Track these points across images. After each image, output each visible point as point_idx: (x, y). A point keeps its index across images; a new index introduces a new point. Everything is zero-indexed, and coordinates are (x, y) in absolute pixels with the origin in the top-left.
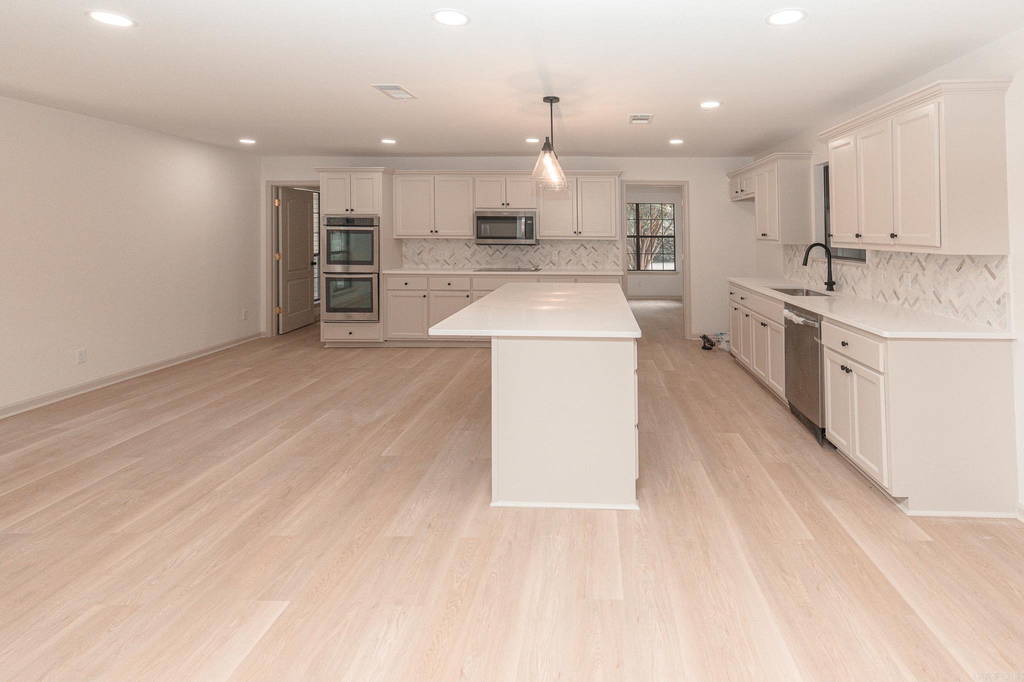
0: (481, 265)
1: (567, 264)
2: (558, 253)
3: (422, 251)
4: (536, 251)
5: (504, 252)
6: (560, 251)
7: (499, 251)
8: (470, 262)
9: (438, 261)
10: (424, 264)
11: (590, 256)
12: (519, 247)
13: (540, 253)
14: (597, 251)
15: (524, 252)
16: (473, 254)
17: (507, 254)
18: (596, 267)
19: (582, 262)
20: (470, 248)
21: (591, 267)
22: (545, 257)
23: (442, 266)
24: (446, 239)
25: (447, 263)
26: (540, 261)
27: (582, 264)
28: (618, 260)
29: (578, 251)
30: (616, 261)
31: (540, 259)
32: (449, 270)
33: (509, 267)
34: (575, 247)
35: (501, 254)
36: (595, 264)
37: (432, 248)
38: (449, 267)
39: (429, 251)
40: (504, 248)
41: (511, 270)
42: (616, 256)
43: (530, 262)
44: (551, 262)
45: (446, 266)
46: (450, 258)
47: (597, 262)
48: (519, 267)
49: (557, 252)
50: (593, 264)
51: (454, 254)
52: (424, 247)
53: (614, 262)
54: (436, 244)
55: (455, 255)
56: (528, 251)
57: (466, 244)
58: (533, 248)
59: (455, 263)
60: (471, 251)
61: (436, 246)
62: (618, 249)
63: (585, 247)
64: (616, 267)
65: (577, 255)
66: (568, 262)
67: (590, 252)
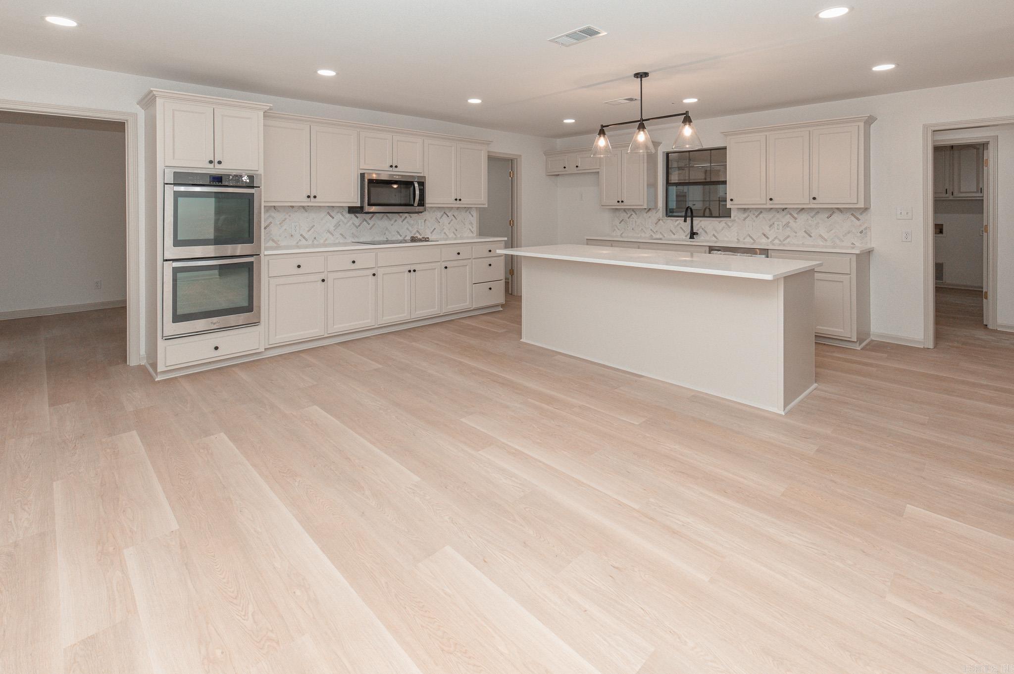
0: (345, 238)
1: (431, 233)
2: (425, 221)
3: (271, 223)
4: (404, 220)
5: (372, 222)
6: (426, 220)
7: (366, 221)
8: (333, 235)
9: (292, 235)
10: (273, 240)
11: (451, 224)
13: (407, 222)
14: (456, 219)
16: (337, 226)
17: (374, 224)
18: (455, 235)
19: (445, 231)
20: (333, 218)
21: (451, 235)
22: (412, 226)
23: (298, 243)
24: (303, 207)
25: (304, 238)
26: (407, 231)
27: (445, 233)
28: (473, 227)
29: (441, 219)
30: (471, 228)
31: (408, 229)
32: (306, 247)
33: (377, 239)
34: (439, 214)
35: (369, 224)
36: (455, 232)
37: (285, 219)
38: (307, 243)
39: (280, 224)
40: (372, 217)
41: (379, 243)
42: (471, 223)
43: (398, 232)
44: (418, 231)
45: (303, 242)
46: (309, 231)
47: (456, 230)
48: (387, 238)
49: (423, 221)
50: (453, 232)
51: (314, 226)
52: (273, 218)
53: (470, 229)
54: (289, 214)
55: (314, 228)
56: (396, 221)
57: (328, 213)
59: (315, 238)
60: (334, 221)
61: (290, 216)
62: (472, 216)
63: (447, 215)
64: (471, 235)
65: (440, 224)
66: (433, 231)
67: (452, 220)
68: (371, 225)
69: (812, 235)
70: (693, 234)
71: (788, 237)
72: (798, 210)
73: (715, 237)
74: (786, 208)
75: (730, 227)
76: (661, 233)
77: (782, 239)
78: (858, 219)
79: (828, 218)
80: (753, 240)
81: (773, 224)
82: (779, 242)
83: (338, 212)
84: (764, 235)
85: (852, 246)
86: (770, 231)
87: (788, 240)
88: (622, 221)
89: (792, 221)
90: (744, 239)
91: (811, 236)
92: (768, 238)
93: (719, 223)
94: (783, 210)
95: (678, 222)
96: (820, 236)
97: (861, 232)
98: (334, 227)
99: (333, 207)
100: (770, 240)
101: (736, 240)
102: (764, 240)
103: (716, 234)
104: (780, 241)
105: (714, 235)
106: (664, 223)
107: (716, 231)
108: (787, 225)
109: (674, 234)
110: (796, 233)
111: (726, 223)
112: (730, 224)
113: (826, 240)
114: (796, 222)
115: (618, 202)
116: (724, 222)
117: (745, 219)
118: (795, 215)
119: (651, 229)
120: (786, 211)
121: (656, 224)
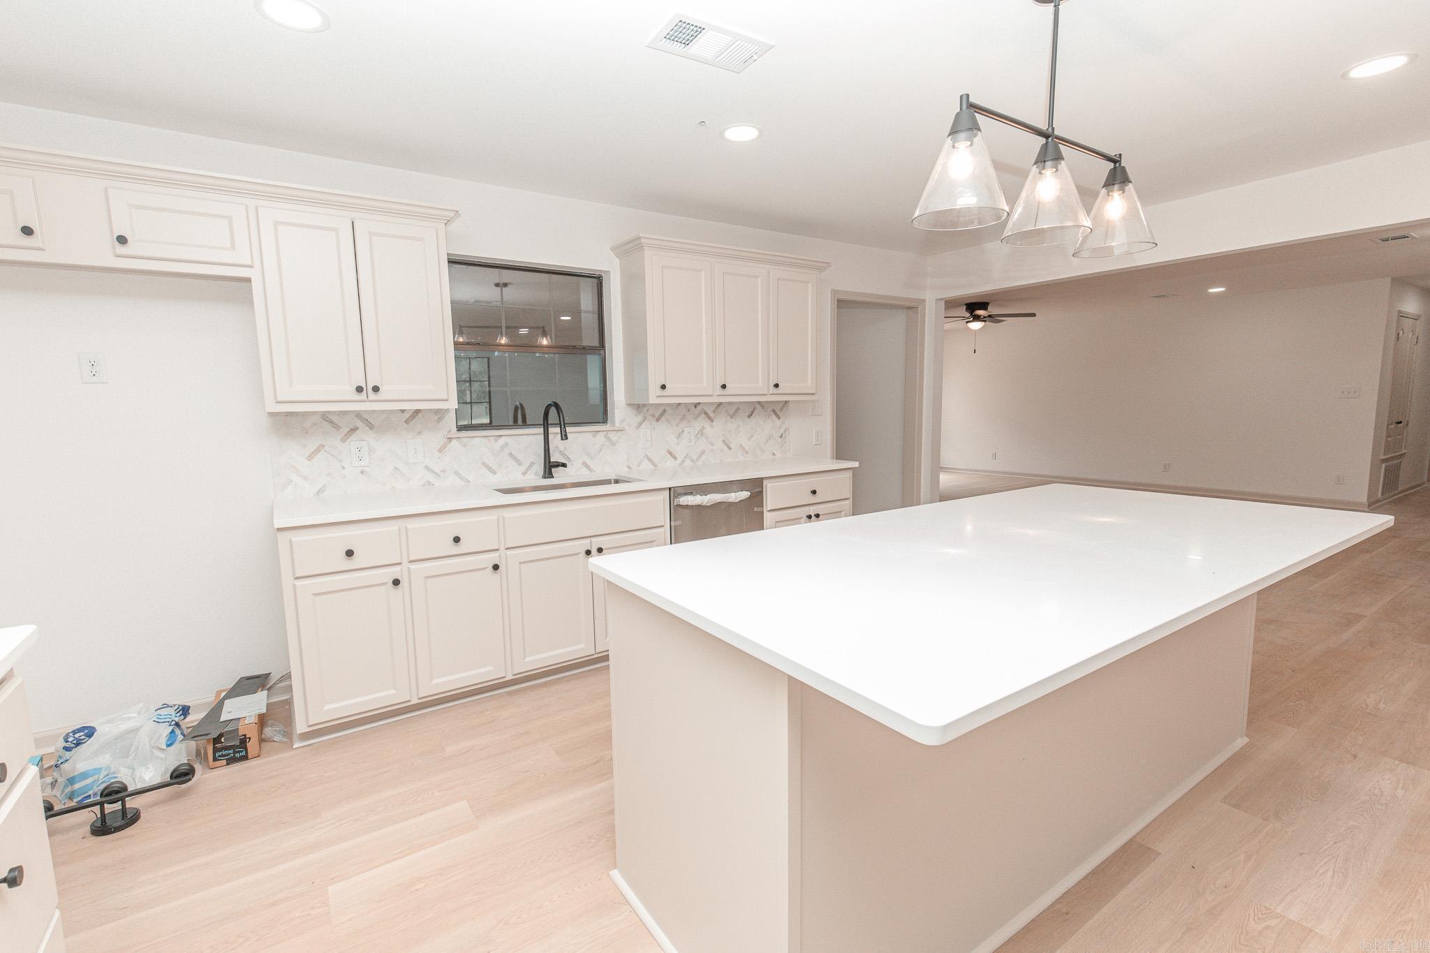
69: (731, 446)
70: (550, 467)
71: (703, 453)
72: (713, 407)
73: (587, 467)
74: (699, 403)
75: (613, 444)
76: (456, 473)
77: (695, 458)
78: (779, 418)
79: (749, 417)
80: (655, 465)
81: (683, 431)
82: (692, 464)
84: (670, 453)
85: (773, 457)
86: (678, 444)
87: (704, 457)
89: (706, 424)
90: (639, 464)
91: (730, 448)
92: (675, 458)
93: (594, 436)
94: (695, 407)
95: (502, 441)
96: (741, 446)
97: (781, 437)
100: (679, 461)
101: (627, 469)
102: (670, 463)
103: (588, 462)
104: (692, 461)
105: (585, 464)
106: (465, 446)
107: (588, 454)
108: (701, 432)
109: (494, 473)
110: (712, 445)
111: (606, 437)
112: (614, 437)
113: (747, 453)
114: (712, 426)
115: (359, 389)
116: (602, 434)
117: (640, 424)
118: (712, 415)
119: (427, 468)
120: (699, 408)
121: (440, 451)
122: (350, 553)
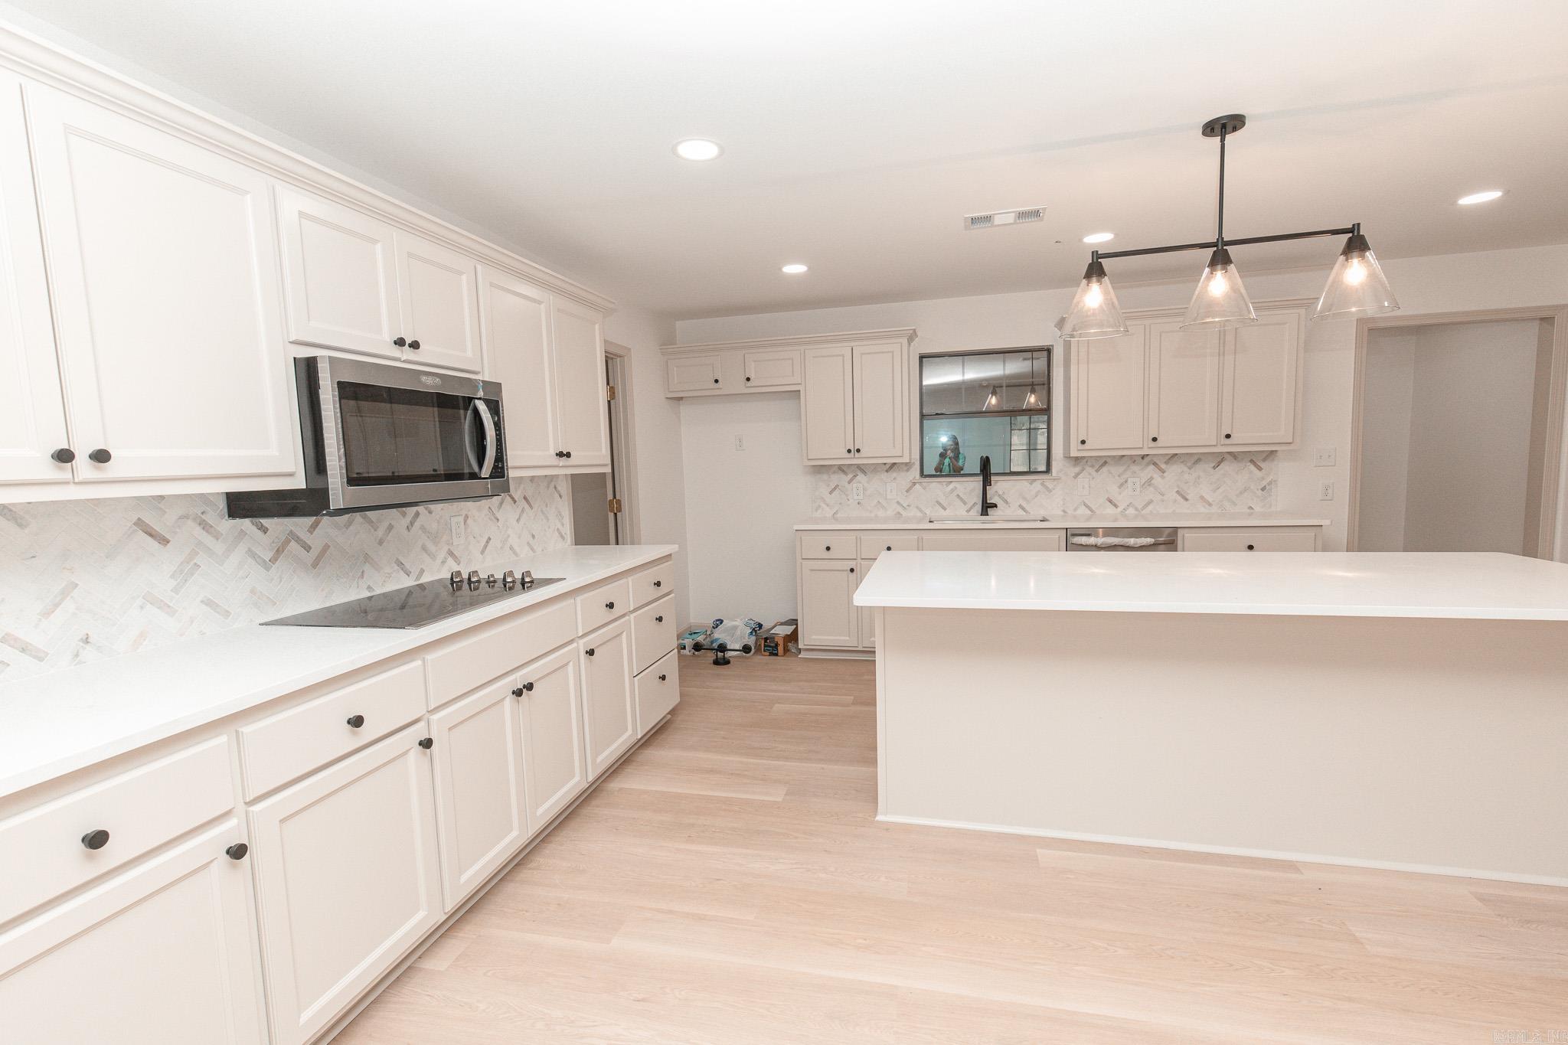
0: (227, 614)
1: (482, 552)
2: (465, 520)
4: (412, 523)
5: (316, 540)
6: (467, 517)
7: (298, 540)
11: (522, 521)
12: (365, 517)
13: (423, 528)
14: (532, 507)
15: (380, 533)
20: (165, 543)
22: (435, 538)
27: (511, 548)
29: (502, 511)
30: (560, 526)
35: (308, 548)
42: (561, 516)
44: (450, 553)
47: (533, 536)
49: (461, 519)
53: (558, 530)
56: (390, 527)
57: (145, 527)
58: (404, 515)
60: (171, 555)
62: (561, 496)
63: (513, 499)
64: (561, 544)
65: (499, 524)
66: (486, 547)
67: (523, 511)
68: (314, 553)
69: (1187, 497)
70: (987, 507)
71: (1150, 502)
72: (1167, 458)
73: (1023, 509)
74: (1148, 455)
75: (1050, 491)
76: (917, 507)
77: (1140, 507)
78: (1260, 469)
79: (1214, 468)
80: (1093, 511)
81: (1126, 482)
82: (1136, 512)
83: (185, 517)
84: (1110, 501)
85: (1249, 511)
86: (1120, 494)
87: (1150, 507)
88: (835, 489)
89: (1157, 476)
90: (1075, 510)
91: (1187, 500)
92: (1116, 506)
93: (1031, 484)
94: (1143, 458)
95: (951, 486)
96: (1202, 498)
97: (1263, 489)
98: (173, 576)
99: (162, 497)
100: (1119, 509)
101: (1062, 513)
102: (1110, 510)
103: (1024, 504)
104: (1136, 509)
105: (1020, 506)
106: (924, 488)
107: (1025, 499)
108: (1149, 482)
109: (945, 509)
110: (1163, 495)
111: (1042, 484)
112: (1050, 484)
113: (1210, 505)
114: (1163, 477)
115: (849, 451)
116: (1040, 482)
117: (1076, 476)
118: (1163, 466)
119: (898, 503)
120: (1147, 459)
121: (907, 491)
122: (828, 549)
